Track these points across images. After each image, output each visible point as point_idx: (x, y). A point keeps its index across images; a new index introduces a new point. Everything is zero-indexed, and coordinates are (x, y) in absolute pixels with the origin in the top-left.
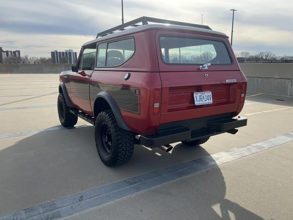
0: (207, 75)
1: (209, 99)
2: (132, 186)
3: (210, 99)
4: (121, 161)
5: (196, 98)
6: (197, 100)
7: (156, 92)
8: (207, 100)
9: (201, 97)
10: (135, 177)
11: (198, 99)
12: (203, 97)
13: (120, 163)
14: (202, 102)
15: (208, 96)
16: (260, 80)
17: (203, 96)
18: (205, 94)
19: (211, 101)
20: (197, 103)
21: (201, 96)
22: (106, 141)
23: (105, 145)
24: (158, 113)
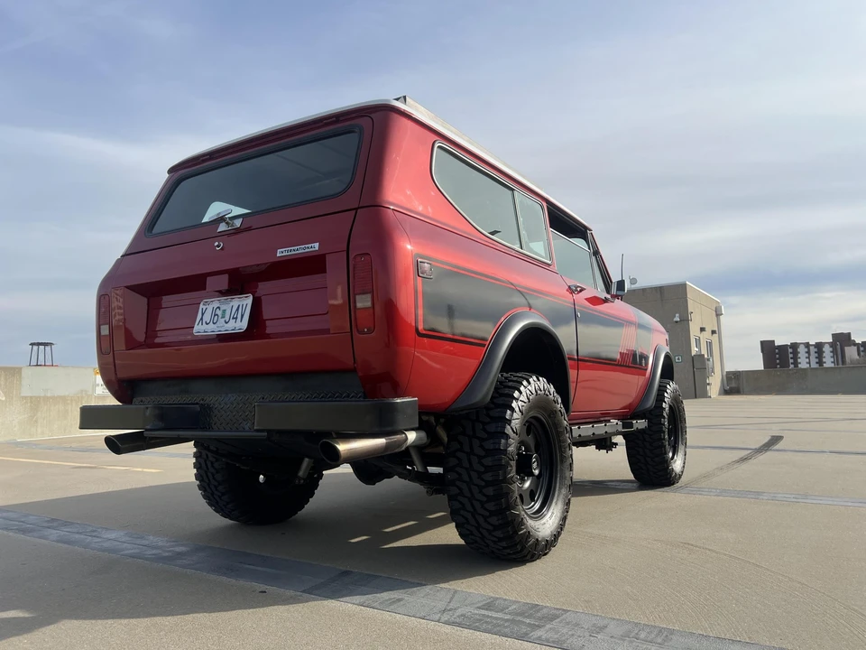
1: (236, 318)
3: (242, 316)
5: (203, 314)
6: (202, 319)
7: (102, 298)
8: (232, 321)
9: (219, 312)
11: (207, 317)
12: (224, 311)
14: (215, 326)
15: (238, 310)
17: (223, 307)
18: (232, 304)
19: (242, 326)
20: (198, 329)
21: (218, 308)
24: (110, 350)
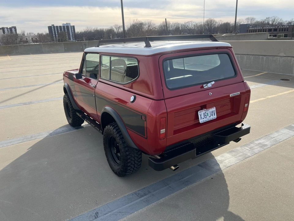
0: (211, 94)
1: (213, 115)
2: (142, 198)
3: (214, 114)
4: (131, 170)
5: (201, 116)
6: (201, 117)
7: (161, 119)
9: (206, 114)
10: (145, 188)
11: (203, 117)
12: (207, 113)
13: (130, 173)
14: (206, 119)
15: (212, 112)
16: (265, 58)
17: (207, 112)
18: (210, 111)
19: (215, 117)
20: (201, 121)
22: (115, 152)
23: (114, 155)
24: (164, 138)
